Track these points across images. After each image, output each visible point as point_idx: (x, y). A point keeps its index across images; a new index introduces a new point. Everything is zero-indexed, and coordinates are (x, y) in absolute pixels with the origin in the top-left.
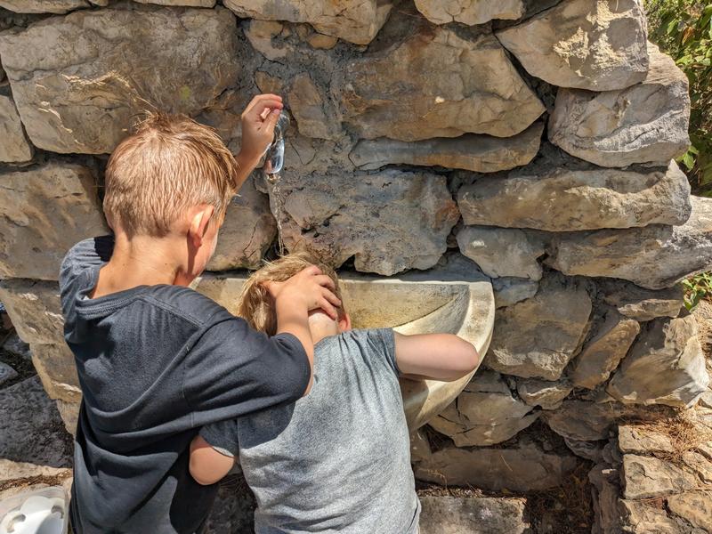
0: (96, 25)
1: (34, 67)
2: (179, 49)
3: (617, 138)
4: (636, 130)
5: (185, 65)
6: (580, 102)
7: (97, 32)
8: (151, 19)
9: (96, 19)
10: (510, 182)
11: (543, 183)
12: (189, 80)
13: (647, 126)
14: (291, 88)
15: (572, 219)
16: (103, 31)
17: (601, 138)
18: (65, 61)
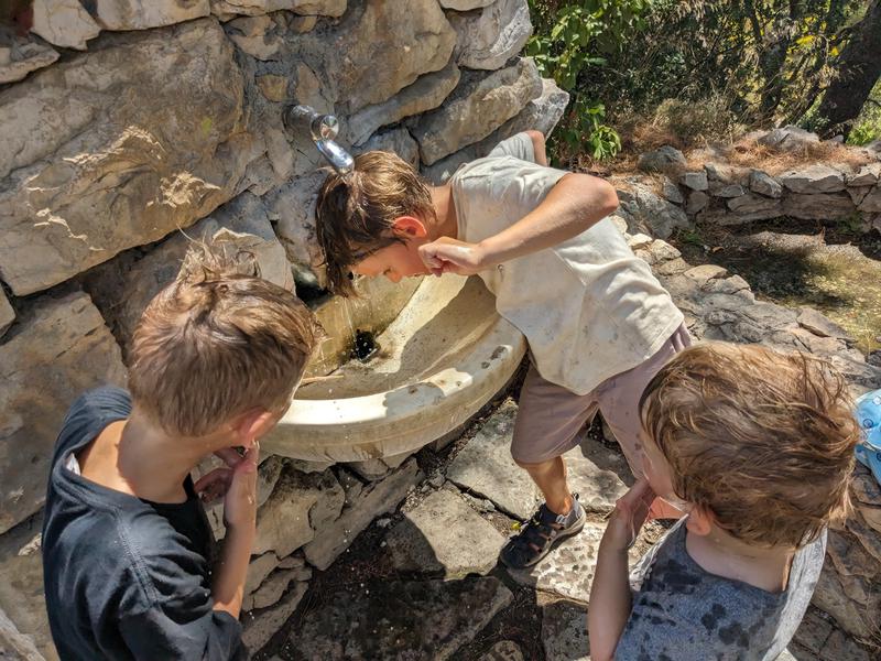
0: (82, 78)
1: (9, 168)
2: (184, 76)
3: (500, 42)
4: (506, 31)
5: (197, 92)
6: (474, 21)
7: (85, 87)
8: (144, 49)
9: (80, 70)
10: (451, 109)
11: (469, 100)
12: (208, 109)
13: (511, 26)
14: (297, 81)
15: (490, 122)
16: (92, 84)
17: (492, 45)
18: (53, 142)
